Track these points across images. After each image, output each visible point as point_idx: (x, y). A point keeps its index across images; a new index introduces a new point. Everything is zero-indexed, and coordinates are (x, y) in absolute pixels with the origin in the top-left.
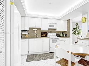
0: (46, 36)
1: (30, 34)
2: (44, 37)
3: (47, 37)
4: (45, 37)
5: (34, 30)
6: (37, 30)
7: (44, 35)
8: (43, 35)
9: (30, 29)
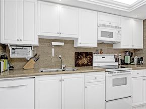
0: (90, 64)
1: (40, 58)
2: (83, 65)
3: (92, 65)
4: (87, 65)
5: (53, 43)
6: (62, 44)
7: (84, 60)
8: (80, 62)
9: (41, 40)
